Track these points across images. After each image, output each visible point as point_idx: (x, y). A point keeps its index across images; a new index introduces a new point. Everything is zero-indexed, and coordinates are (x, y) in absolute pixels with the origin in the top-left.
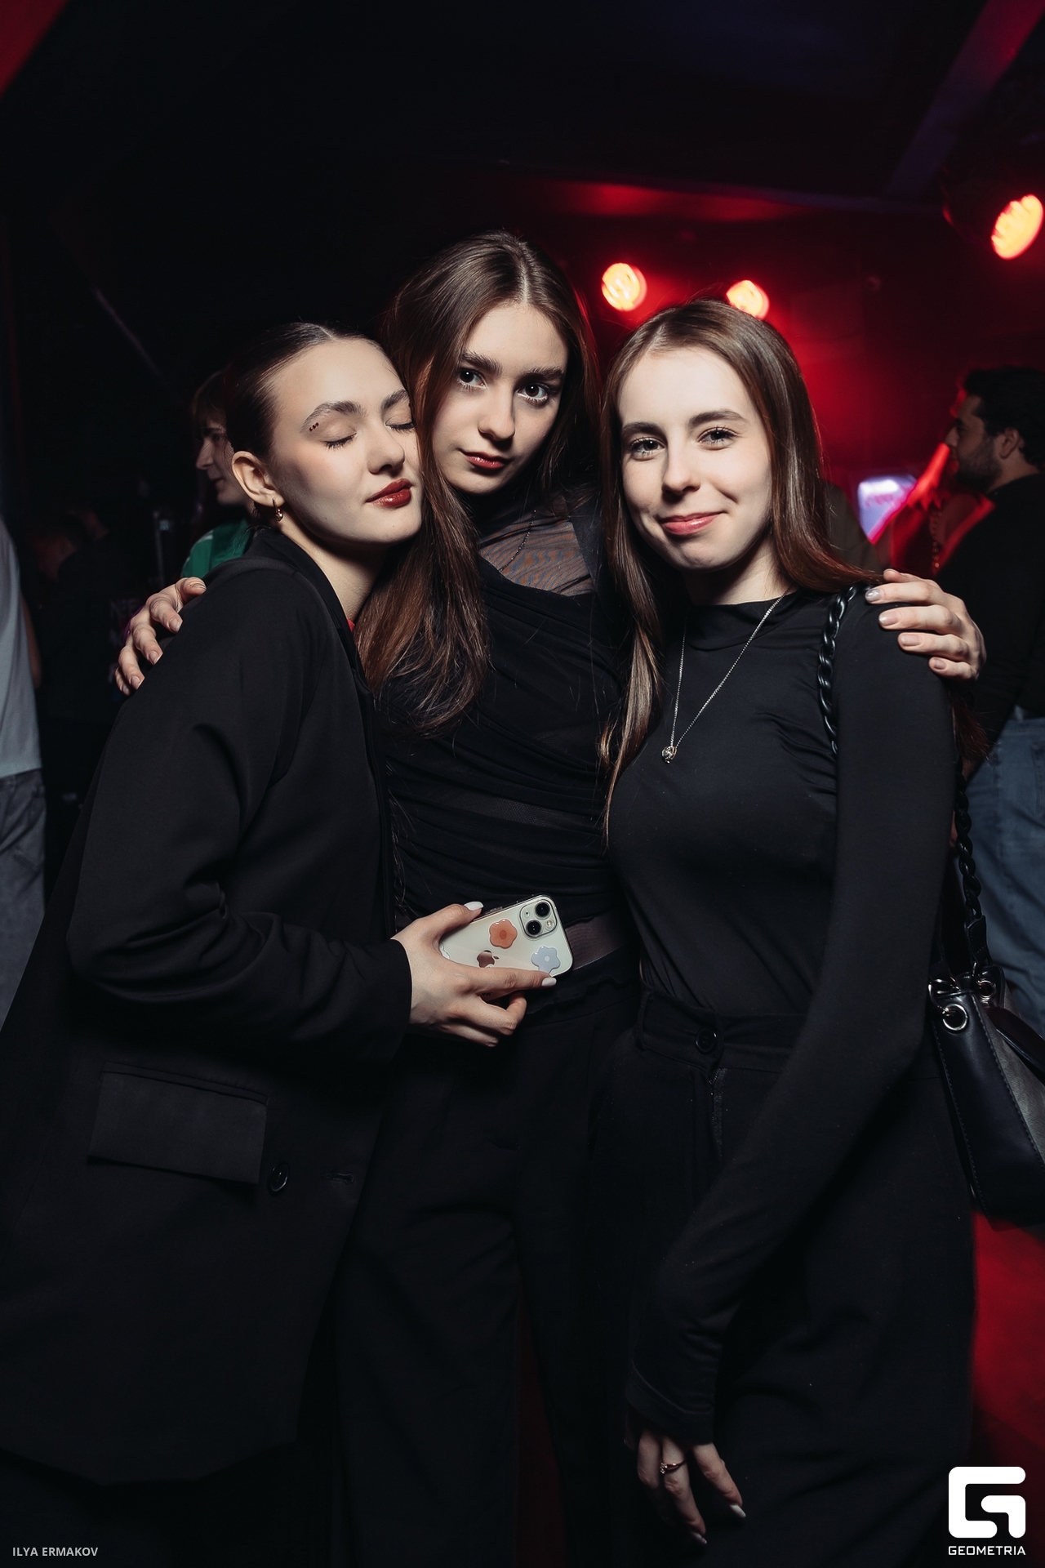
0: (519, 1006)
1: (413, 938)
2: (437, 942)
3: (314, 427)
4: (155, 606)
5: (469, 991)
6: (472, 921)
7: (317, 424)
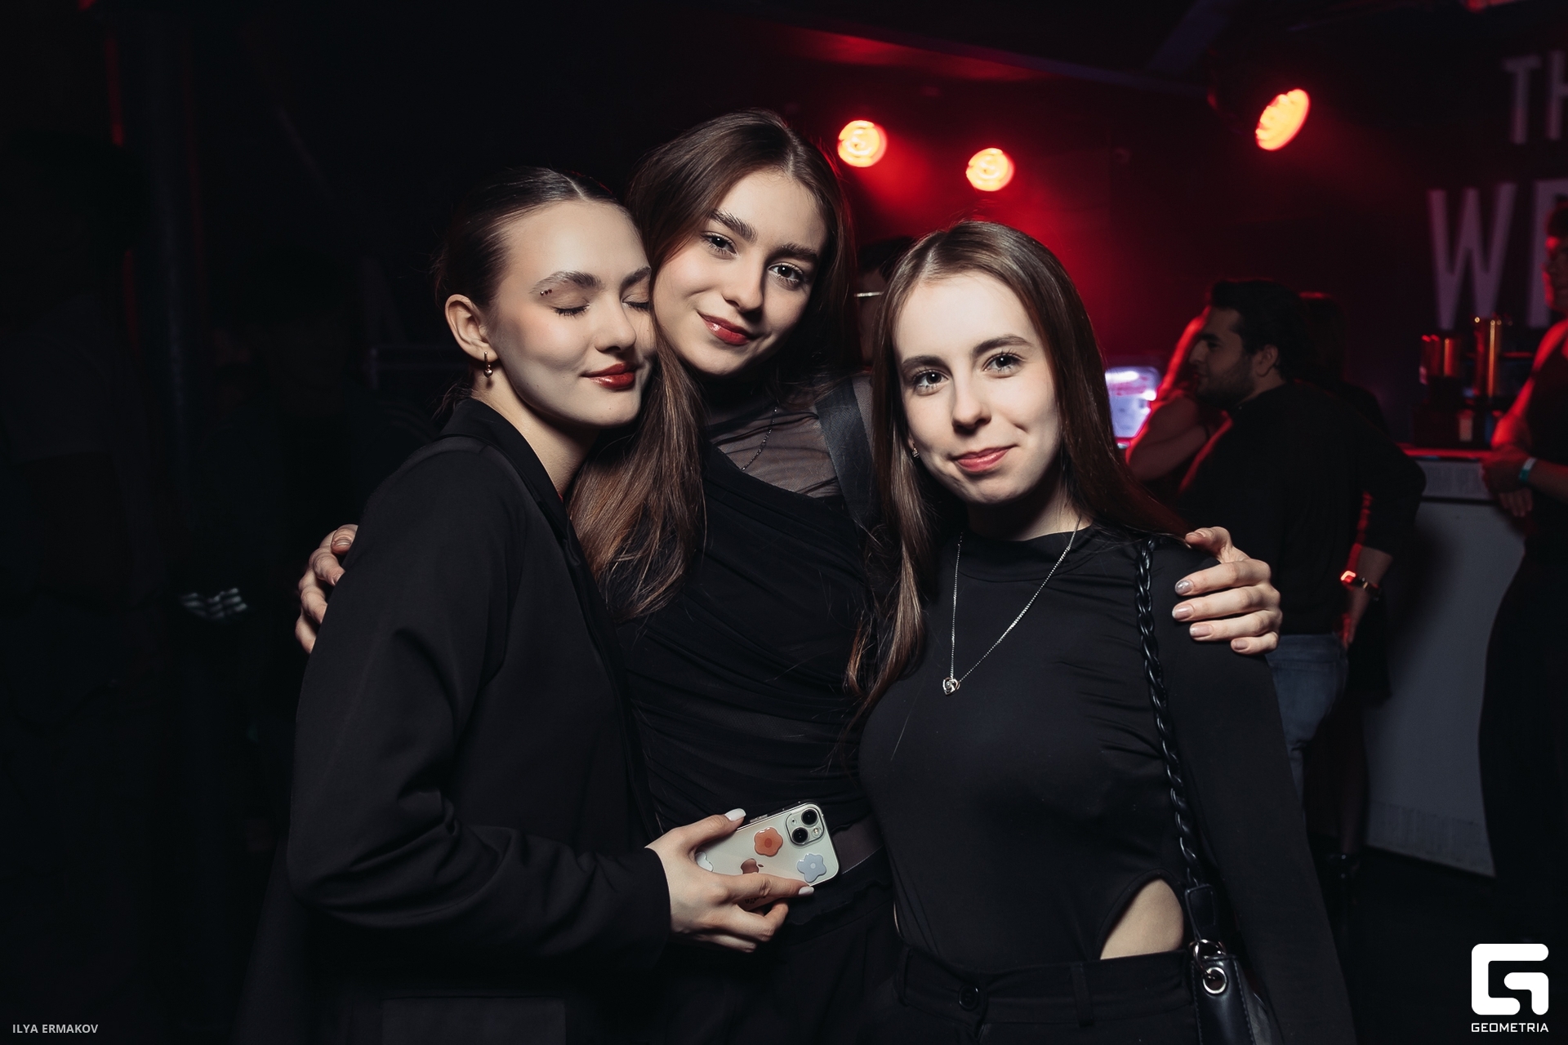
0: (780, 911)
1: (668, 847)
2: (692, 853)
3: (546, 292)
4: (318, 565)
5: (729, 900)
6: (736, 830)
7: (550, 291)
